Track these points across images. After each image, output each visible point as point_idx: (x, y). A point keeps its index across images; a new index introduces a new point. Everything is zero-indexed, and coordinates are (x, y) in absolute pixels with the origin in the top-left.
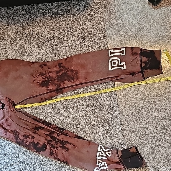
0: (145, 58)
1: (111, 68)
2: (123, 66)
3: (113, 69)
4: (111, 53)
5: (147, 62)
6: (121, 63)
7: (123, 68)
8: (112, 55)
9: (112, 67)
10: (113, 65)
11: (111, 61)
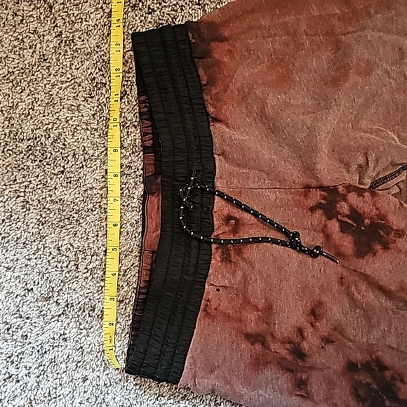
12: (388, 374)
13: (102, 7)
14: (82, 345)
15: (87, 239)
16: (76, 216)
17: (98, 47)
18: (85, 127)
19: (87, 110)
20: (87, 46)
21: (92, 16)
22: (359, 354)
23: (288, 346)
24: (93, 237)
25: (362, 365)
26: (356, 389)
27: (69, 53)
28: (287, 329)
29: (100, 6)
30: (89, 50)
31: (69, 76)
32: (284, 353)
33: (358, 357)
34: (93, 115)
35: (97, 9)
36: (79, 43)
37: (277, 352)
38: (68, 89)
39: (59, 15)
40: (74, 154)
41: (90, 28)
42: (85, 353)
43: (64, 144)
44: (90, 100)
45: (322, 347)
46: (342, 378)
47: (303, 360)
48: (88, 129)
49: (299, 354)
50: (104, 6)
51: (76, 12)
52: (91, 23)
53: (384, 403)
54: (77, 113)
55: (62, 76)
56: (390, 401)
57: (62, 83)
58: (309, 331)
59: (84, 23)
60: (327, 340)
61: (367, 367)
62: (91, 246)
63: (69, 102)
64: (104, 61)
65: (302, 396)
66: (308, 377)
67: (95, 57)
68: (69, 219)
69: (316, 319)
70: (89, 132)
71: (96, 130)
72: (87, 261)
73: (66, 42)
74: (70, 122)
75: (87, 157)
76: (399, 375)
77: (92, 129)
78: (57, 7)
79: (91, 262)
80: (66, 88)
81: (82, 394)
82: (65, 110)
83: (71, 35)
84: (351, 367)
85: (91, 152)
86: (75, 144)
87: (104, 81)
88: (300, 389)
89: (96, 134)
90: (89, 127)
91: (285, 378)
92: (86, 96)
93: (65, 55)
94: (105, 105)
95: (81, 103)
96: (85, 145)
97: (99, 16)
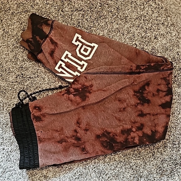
0: (44, 30)
1: (94, 46)
2: (77, 40)
3: (92, 45)
4: (82, 66)
5: (45, 24)
6: (78, 45)
7: (80, 37)
8: (81, 63)
9: (92, 48)
10: (90, 49)
11: (88, 56)
12: (111, 134)
13: (19, 21)
14: (3, 137)
15: (8, 99)
16: (5, 91)
17: (16, 34)
18: (10, 61)
19: (11, 55)
20: (13, 34)
21: (15, 24)
22: (99, 131)
23: (73, 138)
24: (10, 99)
25: (101, 135)
26: (102, 144)
27: (7, 36)
28: (70, 132)
29: (18, 21)
30: (13, 35)
31: (6, 44)
32: (73, 141)
33: (99, 132)
34: (13, 57)
35: (17, 22)
36: (10, 33)
37: (71, 142)
38: (6, 48)
39: (4, 24)
40: (6, 70)
41: (14, 28)
42: (4, 140)
43: (3, 67)
44: (12, 52)
45: (86, 133)
46: (96, 142)
47: (81, 140)
48: (11, 62)
49: (78, 139)
50: (20, 21)
51: (10, 23)
52: (15, 26)
53: (113, 145)
54: (8, 56)
55: (4, 44)
56: (114, 144)
57: (4, 46)
58: (79, 129)
59: (13, 26)
60: (86, 130)
61: (103, 135)
62: (9, 102)
63: (5, 52)
64: (18, 39)
65: (85, 153)
66: (85, 146)
67: (15, 38)
68: (2, 92)
69: (79, 124)
70: (11, 63)
71: (14, 62)
72: (6, 107)
73: (6, 32)
74: (5, 59)
75: (10, 71)
76: (115, 134)
77: (12, 62)
78: (4, 21)
79: (8, 108)
80: (5, 48)
81: (2, 154)
82: (4, 55)
83: (8, 30)
84: (98, 137)
85: (11, 70)
86: (6, 66)
87: (17, 46)
88: (84, 151)
89: (14, 63)
90: (11, 61)
91: (78, 150)
92: (11, 50)
93: (5, 37)
94: (17, 54)
95: (10, 53)
96: (10, 67)
97: (18, 24)
